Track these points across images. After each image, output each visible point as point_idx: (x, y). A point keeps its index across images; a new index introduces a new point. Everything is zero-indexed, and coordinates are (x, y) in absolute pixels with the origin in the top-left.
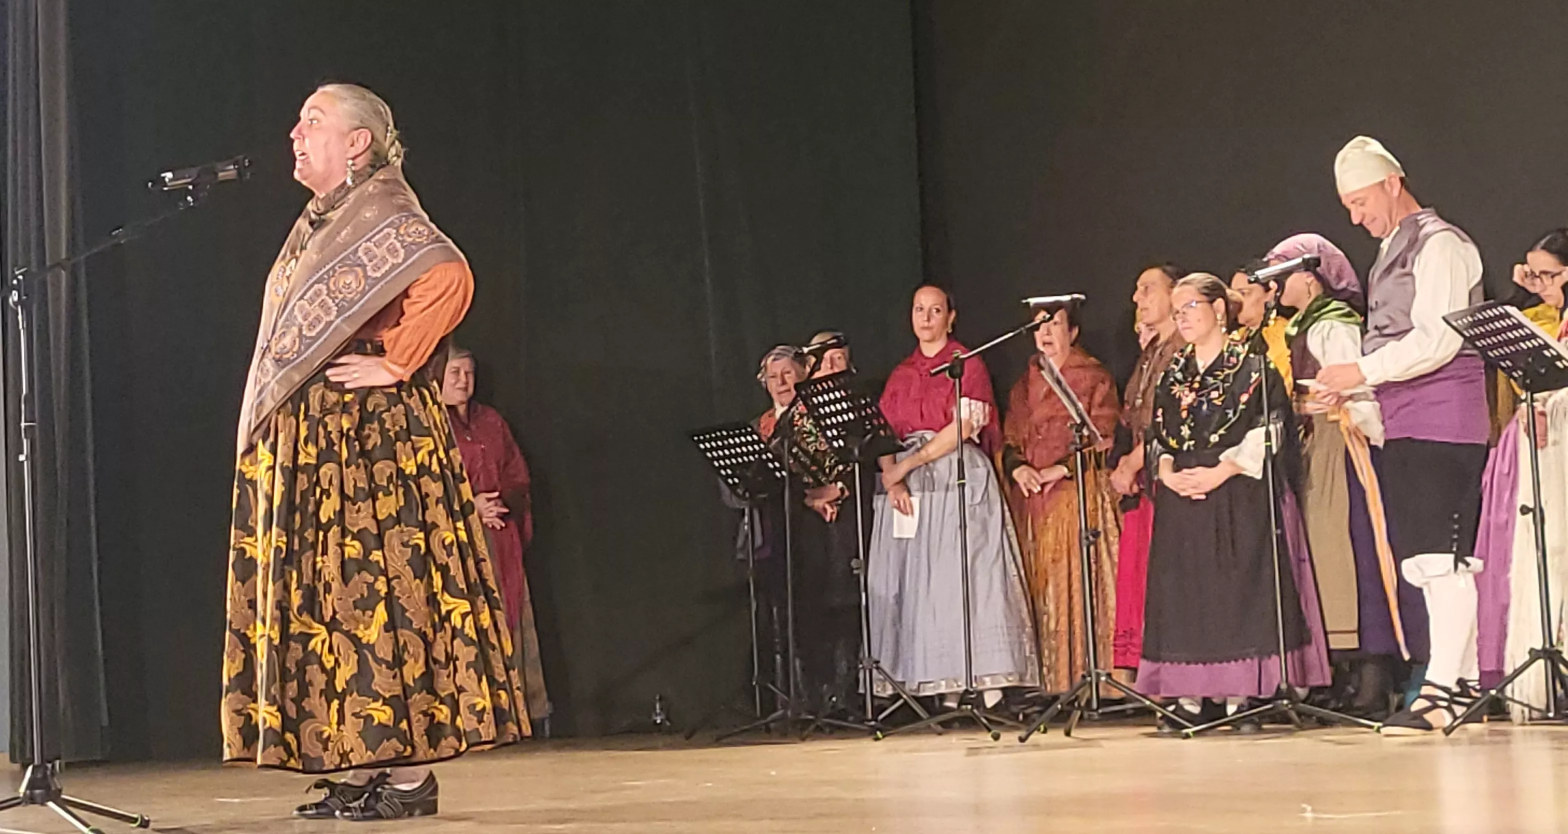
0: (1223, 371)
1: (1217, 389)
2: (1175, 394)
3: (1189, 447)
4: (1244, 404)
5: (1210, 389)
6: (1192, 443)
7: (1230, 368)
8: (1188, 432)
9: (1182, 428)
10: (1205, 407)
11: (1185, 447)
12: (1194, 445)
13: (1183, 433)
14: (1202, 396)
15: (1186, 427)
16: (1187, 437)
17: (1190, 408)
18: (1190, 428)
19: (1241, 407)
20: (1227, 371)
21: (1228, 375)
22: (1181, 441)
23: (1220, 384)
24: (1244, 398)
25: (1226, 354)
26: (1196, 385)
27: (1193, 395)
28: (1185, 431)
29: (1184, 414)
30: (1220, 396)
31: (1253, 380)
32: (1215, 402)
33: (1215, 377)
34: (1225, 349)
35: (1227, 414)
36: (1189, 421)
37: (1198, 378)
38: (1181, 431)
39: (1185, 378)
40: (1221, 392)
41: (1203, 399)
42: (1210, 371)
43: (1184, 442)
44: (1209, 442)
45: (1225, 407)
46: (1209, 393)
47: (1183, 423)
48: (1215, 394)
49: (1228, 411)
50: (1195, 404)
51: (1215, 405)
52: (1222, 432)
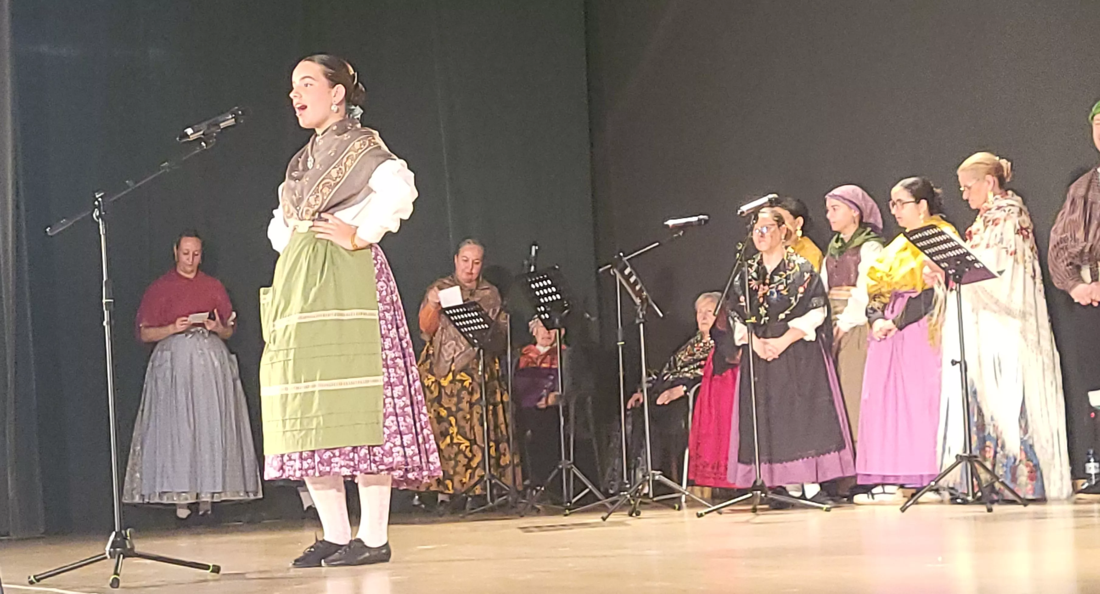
0: (786, 272)
1: (782, 283)
2: (753, 287)
3: (765, 322)
4: (802, 293)
5: (777, 284)
6: (767, 318)
7: (791, 270)
8: (765, 312)
9: (760, 308)
10: (775, 295)
11: (762, 322)
12: (768, 320)
13: (761, 312)
14: (772, 288)
15: (763, 308)
16: (763, 315)
17: (765, 296)
18: (766, 309)
19: (799, 296)
20: (788, 272)
21: (790, 275)
22: (759, 318)
23: (784, 280)
24: (801, 290)
25: (787, 262)
26: (767, 281)
27: (766, 288)
28: (762, 311)
29: (761, 300)
30: (785, 288)
31: (805, 278)
32: (782, 292)
33: (781, 276)
34: (785, 258)
35: (790, 300)
36: (765, 304)
37: (768, 277)
38: (759, 311)
39: (759, 277)
40: (785, 285)
41: (774, 290)
42: (775, 272)
43: (761, 318)
44: (778, 318)
45: (789, 296)
46: (777, 286)
47: (762, 305)
48: (781, 287)
49: (791, 298)
50: (768, 294)
51: (781, 294)
52: (787, 312)
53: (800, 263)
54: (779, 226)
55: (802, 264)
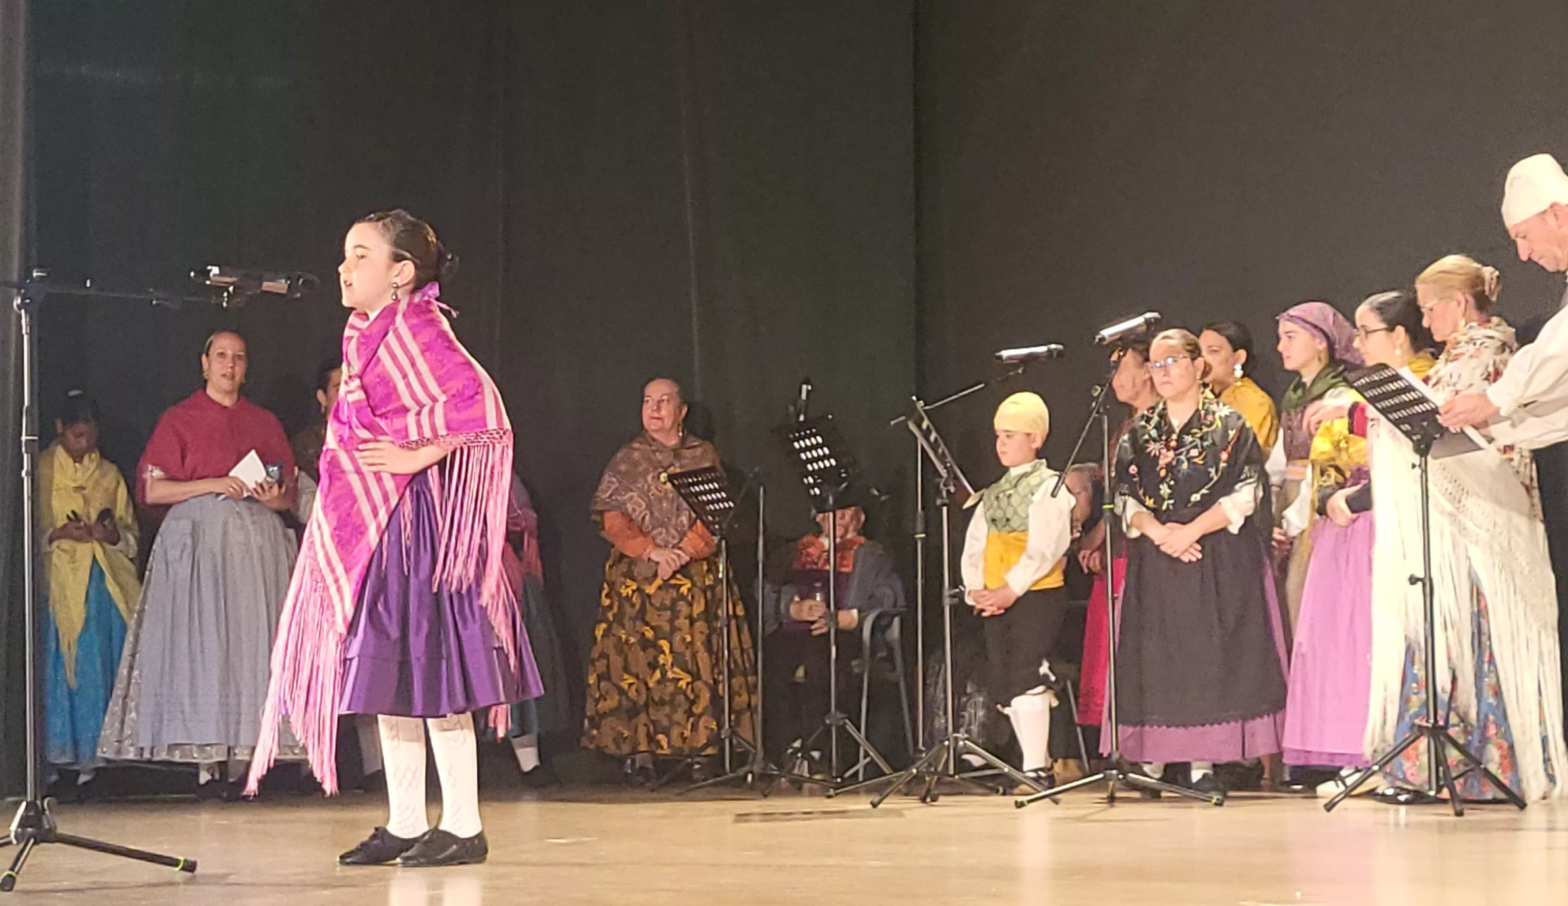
0: (1201, 430)
1: (1196, 447)
2: (1150, 452)
3: (1168, 505)
4: (1224, 462)
5: (1188, 447)
6: (1172, 501)
7: (1209, 426)
8: (1169, 491)
9: (1161, 486)
10: (1185, 466)
11: (1164, 507)
12: (1173, 504)
13: (1162, 492)
14: (1181, 454)
15: (1165, 486)
16: (1166, 496)
17: (1169, 467)
18: (1170, 487)
19: (1223, 465)
20: (1205, 429)
21: (1207, 433)
22: (1159, 500)
23: (1199, 442)
24: (1225, 456)
25: (1203, 413)
26: (1173, 444)
27: (1171, 454)
28: (1165, 490)
29: (1163, 473)
30: (1200, 454)
31: (1231, 438)
32: (1196, 460)
33: (1194, 435)
34: (1200, 407)
35: (1209, 473)
36: (1168, 480)
37: (1174, 436)
38: (1159, 490)
39: (1160, 436)
40: (1200, 449)
42: (1186, 429)
43: (1163, 500)
44: (1189, 501)
45: (1206, 465)
46: (1188, 451)
47: (1163, 480)
48: (1194, 452)
49: (1210, 469)
50: (1174, 463)
51: (1195, 463)
52: (1204, 491)
53: (1223, 415)
54: (1193, 359)
55: (1226, 416)
